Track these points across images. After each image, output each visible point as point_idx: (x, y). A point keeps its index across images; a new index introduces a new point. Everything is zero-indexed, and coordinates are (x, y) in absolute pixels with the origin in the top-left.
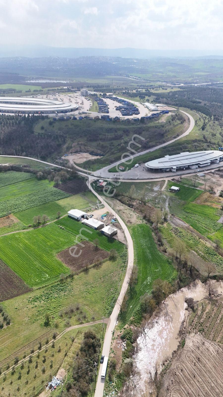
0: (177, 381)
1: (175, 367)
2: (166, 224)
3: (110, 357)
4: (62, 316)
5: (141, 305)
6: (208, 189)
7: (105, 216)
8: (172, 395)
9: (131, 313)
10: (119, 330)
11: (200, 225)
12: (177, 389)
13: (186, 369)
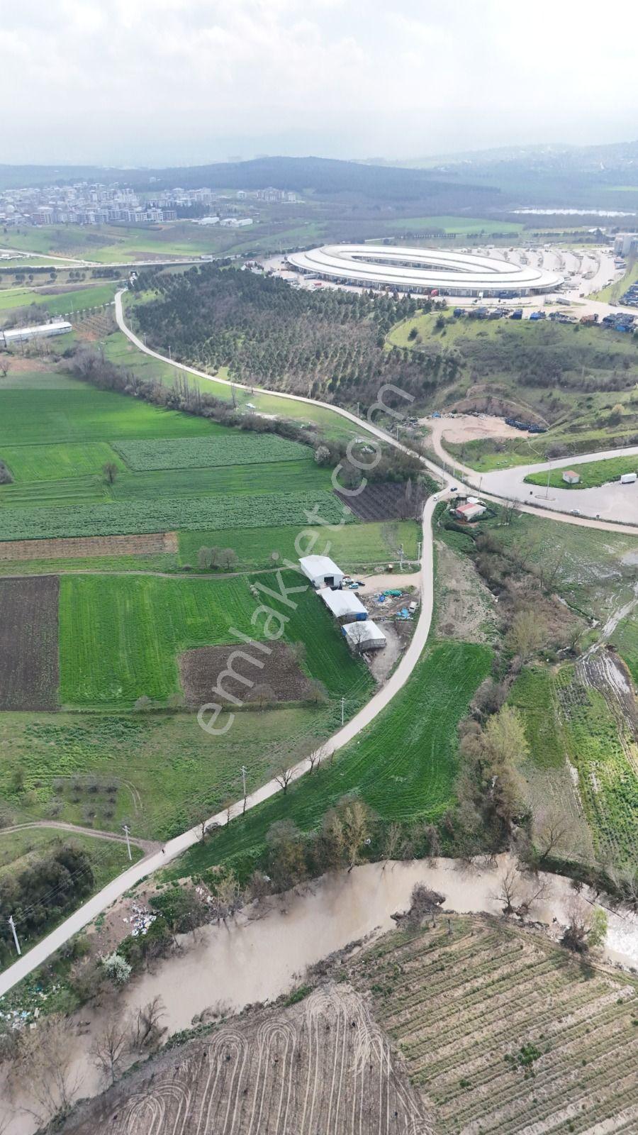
0: (191, 1079)
1: (219, 1042)
2: (560, 668)
3: (83, 931)
4: (60, 790)
7: (394, 596)
8: (147, 1100)
9: (228, 856)
10: (160, 879)
12: (172, 1096)
13: (240, 1062)
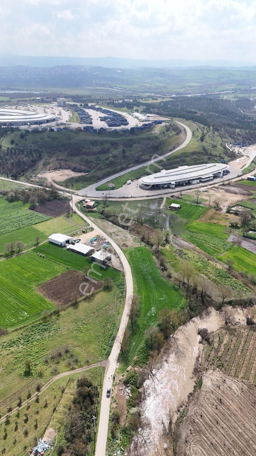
0: (197, 431)
1: (193, 413)
2: (168, 246)
3: (111, 408)
4: (47, 362)
5: (146, 342)
6: (213, 205)
7: (95, 240)
8: (191, 448)
9: (135, 351)
10: (120, 373)
11: (208, 245)
12: (198, 440)
13: (206, 415)
